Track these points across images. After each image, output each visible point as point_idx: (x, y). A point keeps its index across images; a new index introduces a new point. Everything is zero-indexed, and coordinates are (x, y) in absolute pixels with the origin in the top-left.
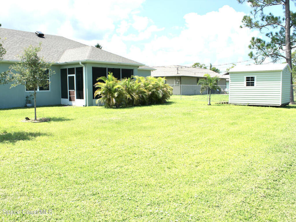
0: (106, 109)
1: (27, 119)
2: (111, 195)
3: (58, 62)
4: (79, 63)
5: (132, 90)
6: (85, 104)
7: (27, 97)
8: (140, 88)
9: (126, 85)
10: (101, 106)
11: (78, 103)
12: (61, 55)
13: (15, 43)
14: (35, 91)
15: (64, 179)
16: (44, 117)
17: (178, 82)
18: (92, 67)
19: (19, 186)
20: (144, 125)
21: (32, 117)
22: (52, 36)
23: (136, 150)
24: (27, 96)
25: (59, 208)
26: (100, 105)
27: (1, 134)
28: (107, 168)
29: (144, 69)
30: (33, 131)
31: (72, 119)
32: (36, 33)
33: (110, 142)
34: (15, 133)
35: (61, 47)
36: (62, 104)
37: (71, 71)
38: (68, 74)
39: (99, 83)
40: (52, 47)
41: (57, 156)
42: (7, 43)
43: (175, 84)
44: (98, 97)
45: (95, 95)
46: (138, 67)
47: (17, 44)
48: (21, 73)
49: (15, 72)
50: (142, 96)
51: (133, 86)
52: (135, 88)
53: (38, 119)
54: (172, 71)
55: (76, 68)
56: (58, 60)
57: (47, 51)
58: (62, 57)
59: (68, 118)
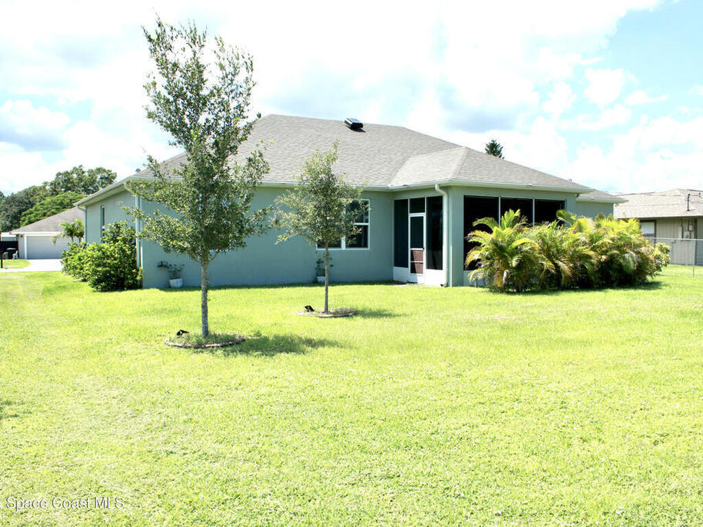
0: (492, 294)
1: (309, 309)
2: (425, 484)
3: (389, 186)
4: (434, 188)
5: (558, 250)
6: (444, 282)
7: (318, 262)
8: (578, 246)
9: (543, 240)
10: (481, 287)
11: (431, 278)
12: (396, 170)
13: (301, 146)
14: (327, 250)
15: (340, 438)
16: (344, 307)
17: (688, 233)
18: (465, 196)
19: (249, 441)
20: (568, 335)
21: (319, 306)
22: (380, 127)
23: (525, 392)
24: (320, 260)
25: (309, 494)
26: (479, 284)
27: (250, 338)
28: (440, 426)
29: (597, 200)
30: (315, 337)
31: (405, 315)
32: (346, 122)
33: (469, 370)
34: (276, 337)
35: (399, 152)
36: (395, 279)
37: (417, 205)
38: (411, 212)
39: (477, 233)
40: (379, 151)
41: (343, 391)
42: (285, 145)
43: (680, 238)
44: (474, 265)
45: (469, 260)
46: (578, 195)
47: (304, 147)
48: (298, 211)
49: (286, 209)
50: (582, 266)
51: (562, 241)
52: (565, 245)
53: (331, 310)
54: (673, 205)
55: (429, 199)
56: (389, 180)
57: (366, 161)
58: (399, 175)
59: (397, 311)
